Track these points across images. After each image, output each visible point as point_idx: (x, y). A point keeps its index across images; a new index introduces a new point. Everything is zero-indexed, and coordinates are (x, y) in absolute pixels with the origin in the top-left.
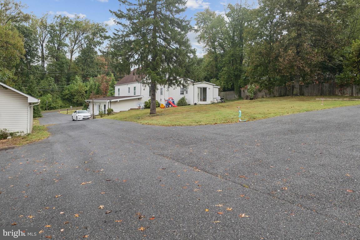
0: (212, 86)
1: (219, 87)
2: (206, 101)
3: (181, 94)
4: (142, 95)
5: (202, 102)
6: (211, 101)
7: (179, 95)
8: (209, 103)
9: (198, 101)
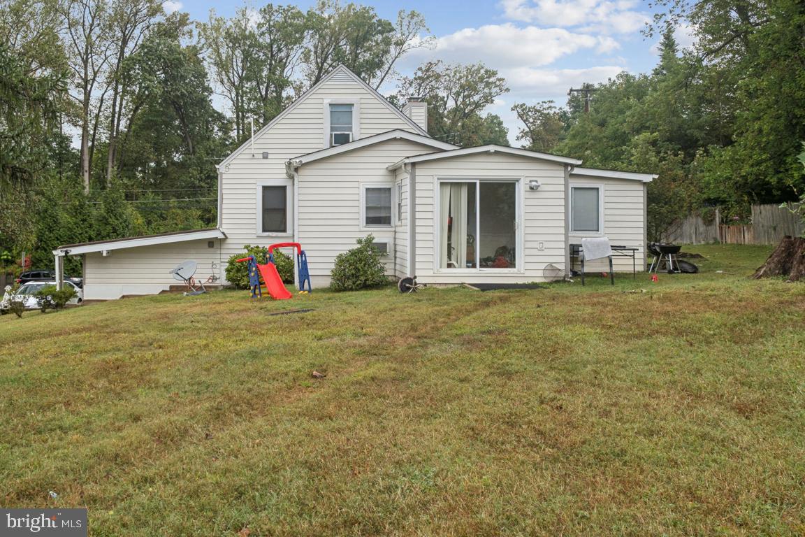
0: (561, 173)
1: (648, 178)
2: (512, 264)
3: (371, 221)
4: (224, 226)
5: (478, 270)
6: (551, 268)
7: (357, 229)
8: (537, 281)
9: (449, 266)
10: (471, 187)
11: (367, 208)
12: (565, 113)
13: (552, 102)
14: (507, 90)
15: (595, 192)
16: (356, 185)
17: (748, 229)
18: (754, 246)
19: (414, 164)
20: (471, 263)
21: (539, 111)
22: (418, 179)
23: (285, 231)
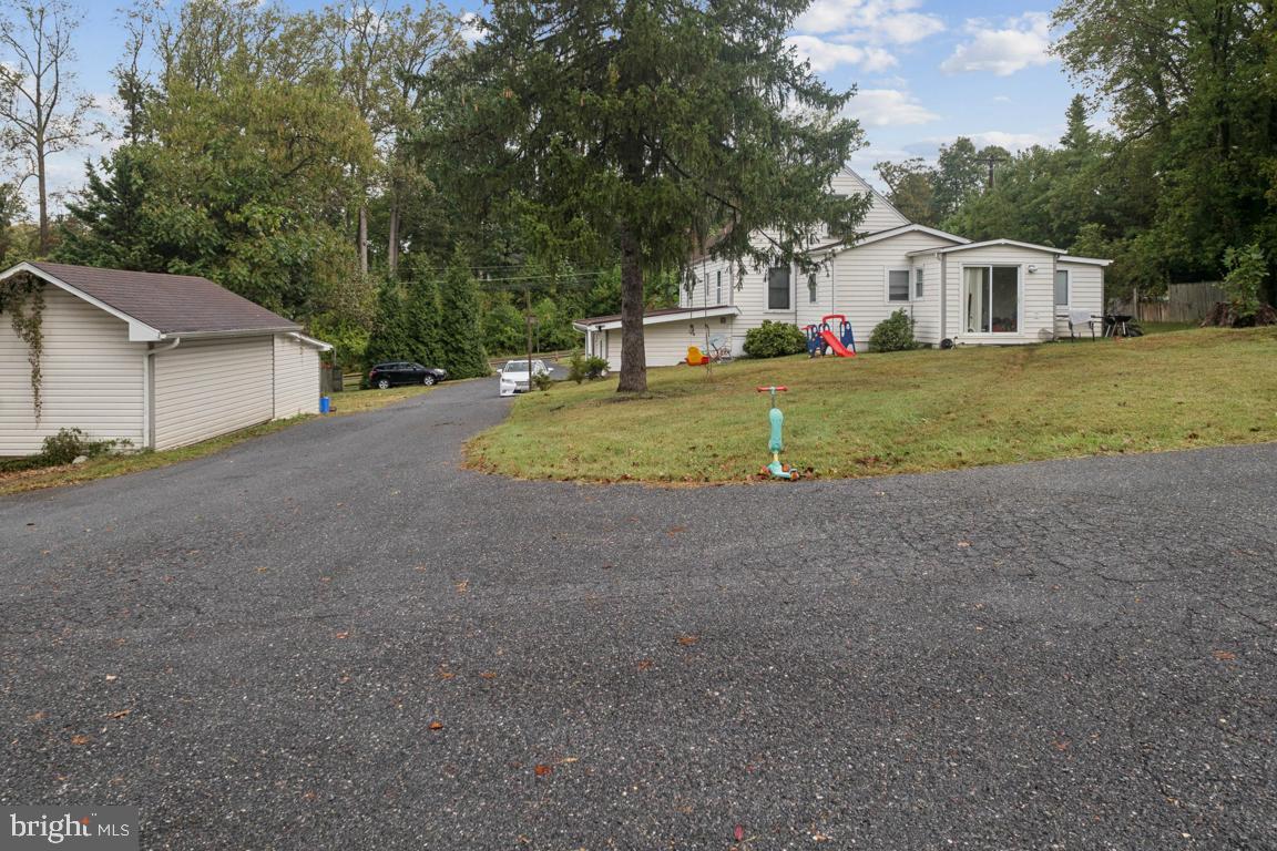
0: (1050, 260)
1: (1106, 263)
2: (1015, 330)
3: (893, 297)
4: (735, 304)
5: (990, 334)
6: (1043, 331)
7: (881, 304)
8: (1034, 341)
9: (969, 331)
10: (985, 270)
11: (891, 287)
12: (935, 173)
13: (920, 160)
14: (867, 144)
15: (1063, 275)
16: (881, 268)
17: (1165, 307)
18: (1171, 323)
19: (944, 254)
20: (985, 328)
21: (906, 171)
22: (948, 265)
23: (788, 308)
